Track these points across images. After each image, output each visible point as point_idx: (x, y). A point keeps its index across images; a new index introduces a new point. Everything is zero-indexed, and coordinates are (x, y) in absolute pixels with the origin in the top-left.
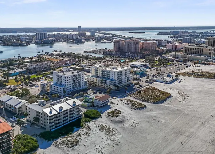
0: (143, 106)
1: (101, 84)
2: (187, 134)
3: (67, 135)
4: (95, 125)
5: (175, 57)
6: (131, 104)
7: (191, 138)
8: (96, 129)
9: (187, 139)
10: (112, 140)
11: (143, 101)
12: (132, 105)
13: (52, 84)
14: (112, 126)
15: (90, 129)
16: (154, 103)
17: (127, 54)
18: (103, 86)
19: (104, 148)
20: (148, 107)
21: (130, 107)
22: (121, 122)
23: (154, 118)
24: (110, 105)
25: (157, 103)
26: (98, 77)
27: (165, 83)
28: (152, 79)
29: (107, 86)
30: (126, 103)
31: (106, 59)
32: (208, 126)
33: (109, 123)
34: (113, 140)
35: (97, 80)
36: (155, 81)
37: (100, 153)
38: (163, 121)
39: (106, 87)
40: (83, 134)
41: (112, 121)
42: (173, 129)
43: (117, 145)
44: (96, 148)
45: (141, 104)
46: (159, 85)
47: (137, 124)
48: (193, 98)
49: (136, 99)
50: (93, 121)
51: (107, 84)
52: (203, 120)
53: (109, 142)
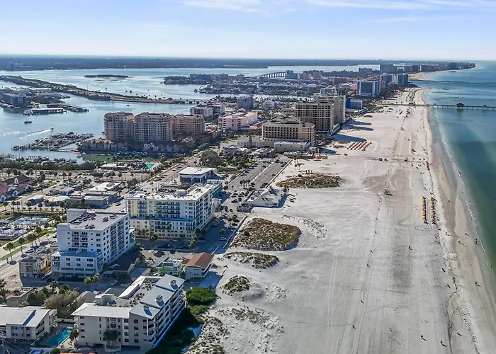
0: (273, 259)
1: (158, 233)
2: (359, 287)
3: (189, 344)
4: (222, 313)
5: (251, 147)
6: (253, 260)
7: (367, 292)
8: (228, 319)
9: (364, 294)
10: (269, 327)
11: (264, 250)
12: (257, 262)
13: (57, 254)
14: (252, 307)
15: (220, 322)
16: (285, 249)
17: (146, 146)
18: (164, 235)
19: (267, 342)
20: (280, 258)
21: (253, 266)
22: (261, 295)
23: (302, 275)
24: (214, 270)
25: (289, 248)
26: (147, 218)
27: (272, 207)
28: (246, 203)
29: (174, 233)
30: (241, 261)
31: (104, 166)
32: (375, 267)
33: (241, 303)
34: (272, 327)
35: (148, 225)
36: (253, 206)
37: (269, 351)
38: (317, 276)
39: (173, 235)
40: (217, 334)
41: (244, 299)
42: (337, 285)
43: (283, 332)
44: (256, 346)
45: (268, 257)
46: (265, 213)
47: (287, 292)
48: (330, 228)
49: (249, 248)
50: (211, 307)
51: (175, 229)
52: (365, 261)
53: (267, 332)
